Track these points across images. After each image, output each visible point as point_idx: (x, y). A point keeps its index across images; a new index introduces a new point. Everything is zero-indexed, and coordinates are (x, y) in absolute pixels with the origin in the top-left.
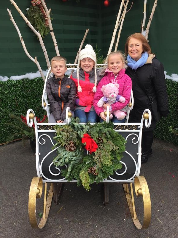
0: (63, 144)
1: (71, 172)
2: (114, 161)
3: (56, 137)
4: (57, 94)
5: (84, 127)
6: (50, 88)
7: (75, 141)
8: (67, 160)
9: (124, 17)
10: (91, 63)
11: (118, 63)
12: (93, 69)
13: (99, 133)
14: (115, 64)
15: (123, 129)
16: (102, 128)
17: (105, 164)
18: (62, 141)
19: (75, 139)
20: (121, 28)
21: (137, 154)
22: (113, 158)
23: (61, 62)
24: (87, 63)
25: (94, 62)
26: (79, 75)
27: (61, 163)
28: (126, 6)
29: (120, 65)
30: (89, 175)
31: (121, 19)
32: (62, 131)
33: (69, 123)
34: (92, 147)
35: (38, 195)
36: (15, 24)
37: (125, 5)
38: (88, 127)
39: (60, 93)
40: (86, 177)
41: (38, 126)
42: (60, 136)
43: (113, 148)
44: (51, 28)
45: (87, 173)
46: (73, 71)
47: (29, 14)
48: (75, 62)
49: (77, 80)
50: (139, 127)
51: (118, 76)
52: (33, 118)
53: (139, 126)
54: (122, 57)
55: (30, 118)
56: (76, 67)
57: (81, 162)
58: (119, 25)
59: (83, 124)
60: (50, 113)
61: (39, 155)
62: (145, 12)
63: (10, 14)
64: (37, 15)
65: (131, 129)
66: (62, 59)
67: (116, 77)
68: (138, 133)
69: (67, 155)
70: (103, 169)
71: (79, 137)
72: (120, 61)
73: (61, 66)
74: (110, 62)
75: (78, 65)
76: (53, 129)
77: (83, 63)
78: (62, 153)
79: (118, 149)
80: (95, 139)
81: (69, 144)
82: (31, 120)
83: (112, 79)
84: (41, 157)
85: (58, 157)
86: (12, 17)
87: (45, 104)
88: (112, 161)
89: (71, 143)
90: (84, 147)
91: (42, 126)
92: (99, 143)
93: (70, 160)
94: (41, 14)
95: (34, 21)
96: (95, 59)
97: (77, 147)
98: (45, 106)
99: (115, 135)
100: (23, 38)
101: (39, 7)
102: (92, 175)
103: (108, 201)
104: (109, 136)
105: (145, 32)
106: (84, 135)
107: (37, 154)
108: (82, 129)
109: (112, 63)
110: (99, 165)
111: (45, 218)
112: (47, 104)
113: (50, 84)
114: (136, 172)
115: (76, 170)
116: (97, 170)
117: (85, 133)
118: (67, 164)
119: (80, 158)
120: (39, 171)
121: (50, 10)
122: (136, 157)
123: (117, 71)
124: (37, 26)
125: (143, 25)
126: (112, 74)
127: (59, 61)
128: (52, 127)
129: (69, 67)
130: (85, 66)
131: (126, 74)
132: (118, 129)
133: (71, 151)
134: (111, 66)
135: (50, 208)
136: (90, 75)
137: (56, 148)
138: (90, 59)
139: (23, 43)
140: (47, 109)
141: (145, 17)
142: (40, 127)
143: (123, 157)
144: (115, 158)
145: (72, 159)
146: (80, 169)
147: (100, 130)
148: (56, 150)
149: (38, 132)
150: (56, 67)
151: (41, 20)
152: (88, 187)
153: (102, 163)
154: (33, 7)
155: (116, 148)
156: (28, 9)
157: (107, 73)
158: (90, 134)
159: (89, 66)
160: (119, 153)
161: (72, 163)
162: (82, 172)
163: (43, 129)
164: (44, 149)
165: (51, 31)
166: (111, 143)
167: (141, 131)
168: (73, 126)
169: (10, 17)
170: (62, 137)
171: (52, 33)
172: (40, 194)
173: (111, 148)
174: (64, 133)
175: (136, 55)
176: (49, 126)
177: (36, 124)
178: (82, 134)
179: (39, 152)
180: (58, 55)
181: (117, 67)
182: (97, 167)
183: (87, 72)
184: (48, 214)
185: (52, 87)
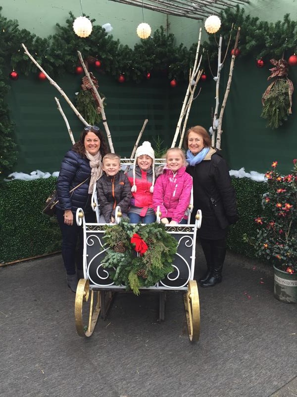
0: (112, 244)
1: (119, 274)
2: (165, 264)
3: (105, 237)
4: (110, 193)
5: (134, 227)
6: (102, 188)
7: (124, 241)
8: (115, 261)
9: (190, 105)
10: (149, 161)
11: (177, 160)
12: (151, 167)
13: (148, 233)
14: (174, 161)
15: (176, 231)
16: (152, 228)
17: (155, 267)
18: (111, 241)
19: (125, 239)
20: (187, 118)
21: (191, 257)
22: (164, 261)
23: (115, 160)
24: (144, 160)
25: (152, 159)
26: (136, 173)
27: (110, 264)
28: (193, 93)
29: (179, 162)
30: (139, 279)
31: (187, 108)
32: (111, 231)
33: (118, 223)
34: (142, 248)
35: (84, 296)
36: (63, 115)
37: (192, 90)
38: (138, 227)
39: (115, 192)
40: (135, 280)
41: (86, 226)
42: (109, 236)
43: (164, 250)
44: (104, 118)
45: (136, 276)
46: (129, 166)
47: (78, 99)
48: (132, 156)
49: (133, 179)
50: (193, 229)
51: (177, 175)
52: (82, 217)
53: (193, 227)
54: (182, 154)
55: (79, 217)
56: (132, 162)
57: (129, 264)
58: (185, 114)
59: (134, 225)
60: (100, 215)
61: (87, 257)
62: (217, 98)
63: (58, 103)
64: (88, 100)
65: (185, 231)
66: (117, 157)
67: (174, 176)
68: (192, 236)
69: (115, 256)
70: (153, 271)
71: (128, 238)
72: (180, 157)
73: (114, 165)
74: (169, 158)
75: (135, 160)
76: (102, 230)
77: (140, 161)
78: (111, 254)
79: (169, 251)
80: (144, 239)
81: (117, 245)
82: (81, 219)
83: (170, 177)
84: (88, 259)
85: (106, 258)
86: (60, 106)
87: (94, 204)
88: (163, 263)
89: (120, 243)
90: (133, 248)
91: (90, 226)
92: (149, 244)
93: (119, 261)
94: (92, 99)
95: (84, 107)
96: (153, 156)
97: (127, 248)
98: (95, 207)
99: (166, 236)
100: (72, 129)
101: (90, 91)
102: (142, 278)
103: (163, 319)
104: (159, 237)
105: (218, 121)
106: (134, 235)
107: (85, 255)
108: (132, 229)
109: (171, 160)
110: (149, 267)
111: (91, 331)
112: (97, 205)
113: (102, 184)
114: (189, 277)
115: (125, 272)
116: (146, 273)
117: (134, 233)
118: (116, 266)
119: (130, 260)
120: (86, 274)
121: (104, 99)
122: (190, 261)
123: (176, 168)
124: (87, 112)
125: (216, 112)
126: (170, 172)
127: (113, 159)
128: (101, 228)
129: (125, 162)
130: (142, 163)
131: (186, 173)
132: (170, 231)
133: (120, 252)
134: (170, 162)
135: (95, 323)
136: (148, 173)
137: (105, 250)
138: (148, 156)
139: (71, 135)
140: (96, 210)
141: (217, 103)
142: (89, 228)
143: (174, 259)
144: (166, 261)
145: (121, 260)
146: (129, 272)
147: (150, 230)
148: (105, 251)
149: (87, 233)
150: (109, 165)
151: (92, 106)
152: (137, 291)
153: (152, 264)
154: (84, 92)
155: (167, 249)
156: (77, 94)
157: (165, 171)
158: (140, 234)
159: (146, 163)
160: (170, 255)
161: (120, 264)
162: (131, 274)
163: (91, 229)
164: (92, 250)
165: (104, 121)
166: (162, 244)
167: (195, 233)
168: (123, 226)
169: (57, 106)
170: (111, 237)
171: (105, 124)
172: (87, 297)
173: (162, 249)
174: (114, 233)
175: (196, 150)
176: (98, 227)
177: (85, 224)
178: (131, 234)
179: (87, 254)
180: (113, 151)
181: (176, 164)
182: (147, 270)
183: (145, 170)
184: (94, 328)
185: (104, 187)
